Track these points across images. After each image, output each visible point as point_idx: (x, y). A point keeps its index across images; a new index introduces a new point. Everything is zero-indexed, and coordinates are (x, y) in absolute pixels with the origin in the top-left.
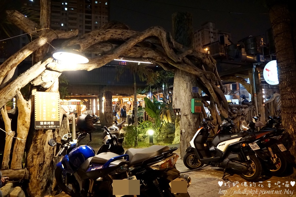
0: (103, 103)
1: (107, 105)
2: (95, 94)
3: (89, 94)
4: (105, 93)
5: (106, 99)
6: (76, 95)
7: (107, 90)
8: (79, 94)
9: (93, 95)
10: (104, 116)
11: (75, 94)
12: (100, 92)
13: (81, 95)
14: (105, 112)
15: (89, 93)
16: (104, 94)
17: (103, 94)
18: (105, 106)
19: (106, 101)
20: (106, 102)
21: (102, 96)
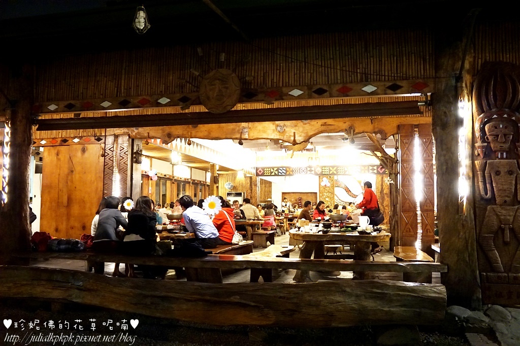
0: (464, 134)
1: (488, 153)
2: (404, 84)
3: (369, 89)
4: (474, 72)
5: (481, 109)
6: (293, 98)
7: (488, 57)
8: (309, 88)
9: (395, 88)
10: (471, 224)
11: (285, 90)
12: (437, 68)
13: (320, 92)
14: (474, 200)
15: (367, 82)
16: (467, 78)
17: (459, 79)
18: (473, 157)
19: (483, 124)
20: (482, 130)
21: (456, 97)
